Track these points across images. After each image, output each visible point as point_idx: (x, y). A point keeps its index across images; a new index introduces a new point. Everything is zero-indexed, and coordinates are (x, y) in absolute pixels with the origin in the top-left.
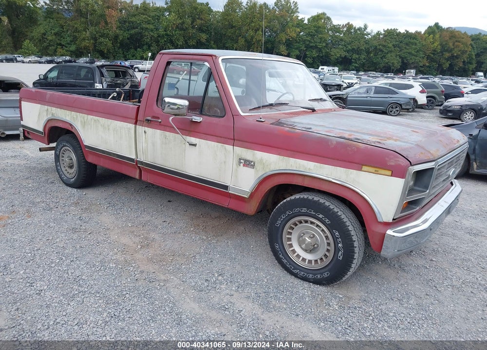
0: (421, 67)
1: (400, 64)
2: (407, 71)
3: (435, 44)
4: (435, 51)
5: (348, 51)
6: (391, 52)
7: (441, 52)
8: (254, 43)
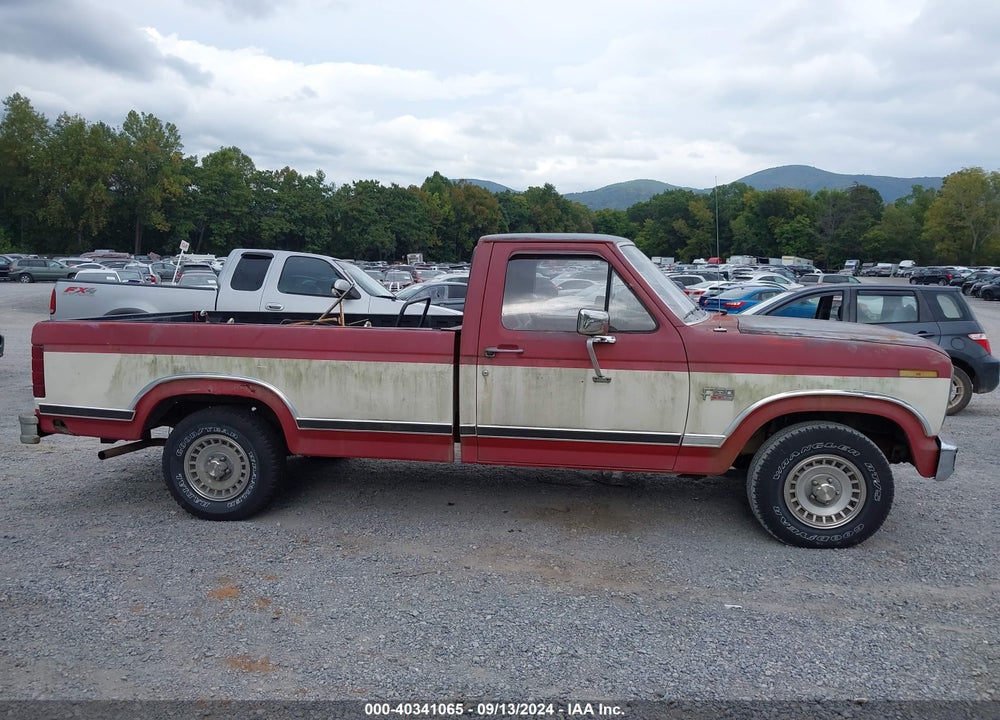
0: (430, 248)
1: (395, 244)
2: (409, 256)
3: (447, 208)
4: (446, 219)
5: (295, 222)
6: (375, 222)
7: (457, 222)
8: (88, 208)
